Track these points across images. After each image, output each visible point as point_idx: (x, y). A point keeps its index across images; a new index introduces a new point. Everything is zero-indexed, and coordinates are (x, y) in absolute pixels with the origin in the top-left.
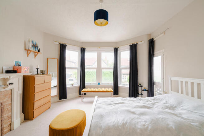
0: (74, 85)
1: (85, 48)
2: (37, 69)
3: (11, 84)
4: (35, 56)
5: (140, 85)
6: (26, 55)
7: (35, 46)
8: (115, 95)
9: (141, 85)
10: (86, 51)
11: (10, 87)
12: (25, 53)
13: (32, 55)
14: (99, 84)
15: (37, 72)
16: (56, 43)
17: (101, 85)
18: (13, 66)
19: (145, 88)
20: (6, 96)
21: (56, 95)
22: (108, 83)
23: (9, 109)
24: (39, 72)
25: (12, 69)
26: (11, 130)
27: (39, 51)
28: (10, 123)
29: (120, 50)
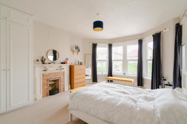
0: (103, 73)
1: (112, 44)
2: (78, 61)
3: (63, 69)
4: (78, 54)
5: (162, 79)
6: (72, 54)
7: (77, 48)
8: (140, 86)
9: (165, 79)
10: (113, 46)
11: (63, 70)
12: (72, 53)
13: (75, 53)
14: (124, 74)
15: (78, 63)
16: (90, 44)
17: (126, 75)
18: (65, 60)
19: (169, 82)
20: (62, 74)
21: (91, 78)
22: (134, 74)
23: (63, 81)
24: (79, 63)
25: (64, 62)
26: (64, 91)
27: (79, 51)
28: (63, 87)
29: (144, 42)
